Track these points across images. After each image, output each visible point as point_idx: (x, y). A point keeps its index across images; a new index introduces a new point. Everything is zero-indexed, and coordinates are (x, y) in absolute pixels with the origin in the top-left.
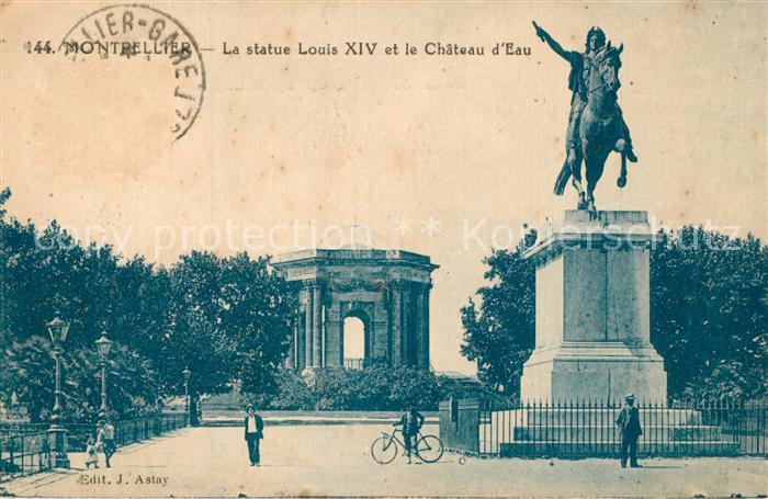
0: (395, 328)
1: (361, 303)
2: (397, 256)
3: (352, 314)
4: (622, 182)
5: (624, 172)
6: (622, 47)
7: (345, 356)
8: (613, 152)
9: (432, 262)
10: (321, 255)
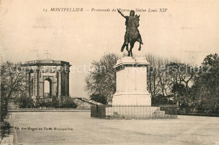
0: (59, 84)
1: (49, 76)
2: (60, 62)
3: (46, 79)
4: (140, 49)
5: (140, 47)
6: (139, 16)
7: (45, 92)
8: (137, 41)
9: (70, 64)
10: (38, 62)
